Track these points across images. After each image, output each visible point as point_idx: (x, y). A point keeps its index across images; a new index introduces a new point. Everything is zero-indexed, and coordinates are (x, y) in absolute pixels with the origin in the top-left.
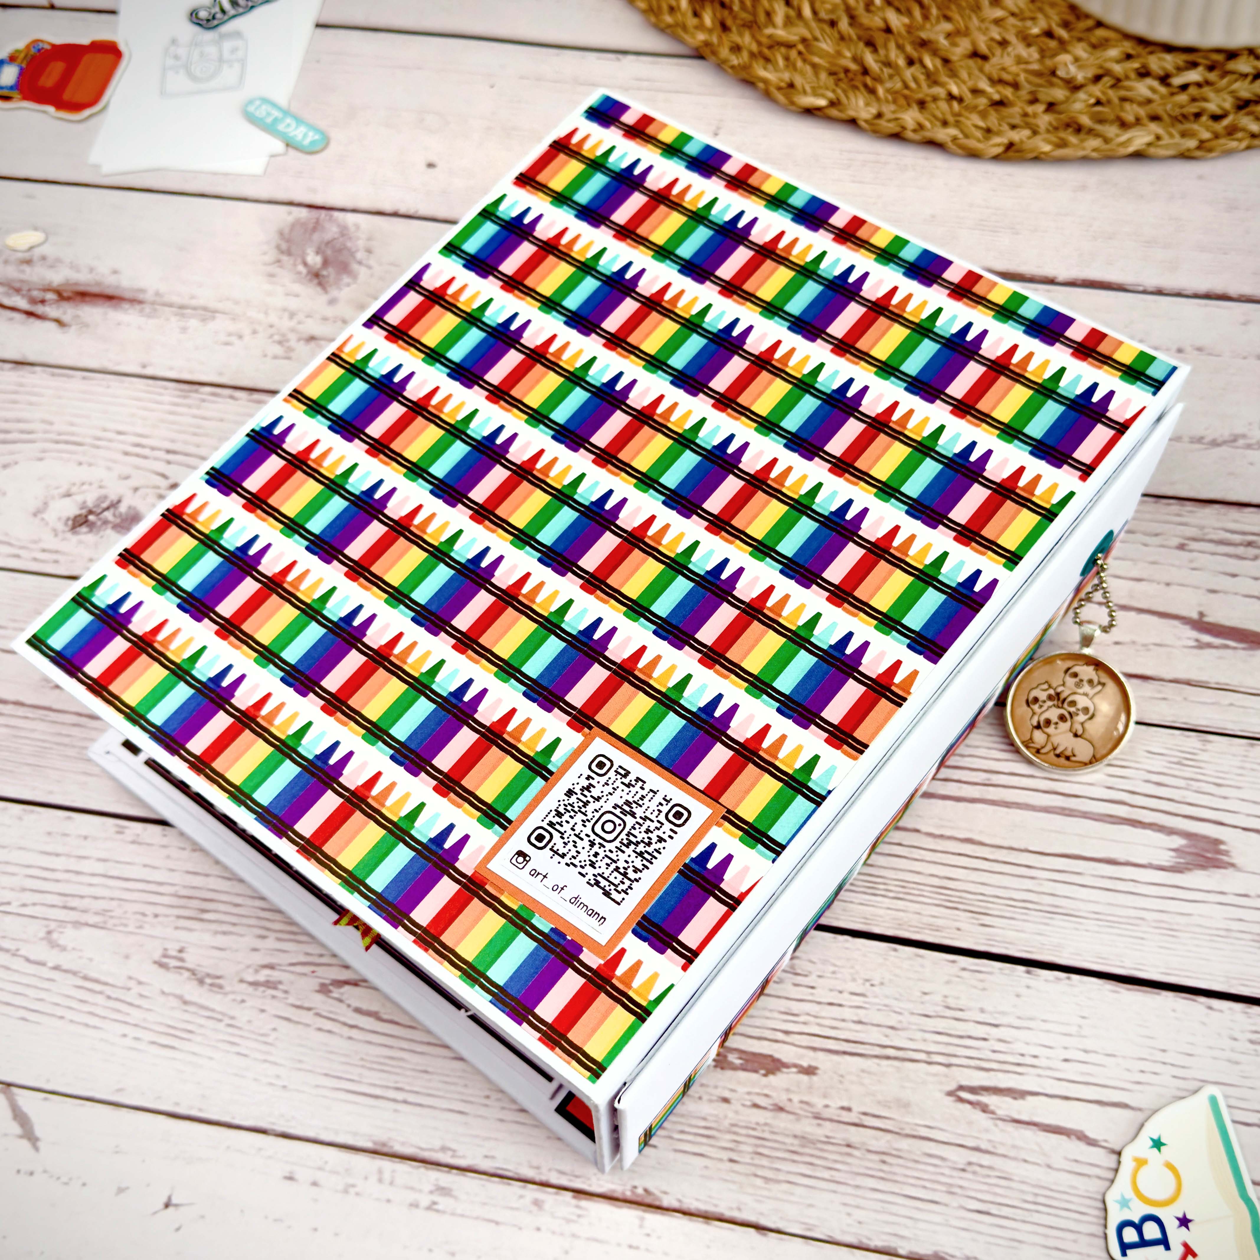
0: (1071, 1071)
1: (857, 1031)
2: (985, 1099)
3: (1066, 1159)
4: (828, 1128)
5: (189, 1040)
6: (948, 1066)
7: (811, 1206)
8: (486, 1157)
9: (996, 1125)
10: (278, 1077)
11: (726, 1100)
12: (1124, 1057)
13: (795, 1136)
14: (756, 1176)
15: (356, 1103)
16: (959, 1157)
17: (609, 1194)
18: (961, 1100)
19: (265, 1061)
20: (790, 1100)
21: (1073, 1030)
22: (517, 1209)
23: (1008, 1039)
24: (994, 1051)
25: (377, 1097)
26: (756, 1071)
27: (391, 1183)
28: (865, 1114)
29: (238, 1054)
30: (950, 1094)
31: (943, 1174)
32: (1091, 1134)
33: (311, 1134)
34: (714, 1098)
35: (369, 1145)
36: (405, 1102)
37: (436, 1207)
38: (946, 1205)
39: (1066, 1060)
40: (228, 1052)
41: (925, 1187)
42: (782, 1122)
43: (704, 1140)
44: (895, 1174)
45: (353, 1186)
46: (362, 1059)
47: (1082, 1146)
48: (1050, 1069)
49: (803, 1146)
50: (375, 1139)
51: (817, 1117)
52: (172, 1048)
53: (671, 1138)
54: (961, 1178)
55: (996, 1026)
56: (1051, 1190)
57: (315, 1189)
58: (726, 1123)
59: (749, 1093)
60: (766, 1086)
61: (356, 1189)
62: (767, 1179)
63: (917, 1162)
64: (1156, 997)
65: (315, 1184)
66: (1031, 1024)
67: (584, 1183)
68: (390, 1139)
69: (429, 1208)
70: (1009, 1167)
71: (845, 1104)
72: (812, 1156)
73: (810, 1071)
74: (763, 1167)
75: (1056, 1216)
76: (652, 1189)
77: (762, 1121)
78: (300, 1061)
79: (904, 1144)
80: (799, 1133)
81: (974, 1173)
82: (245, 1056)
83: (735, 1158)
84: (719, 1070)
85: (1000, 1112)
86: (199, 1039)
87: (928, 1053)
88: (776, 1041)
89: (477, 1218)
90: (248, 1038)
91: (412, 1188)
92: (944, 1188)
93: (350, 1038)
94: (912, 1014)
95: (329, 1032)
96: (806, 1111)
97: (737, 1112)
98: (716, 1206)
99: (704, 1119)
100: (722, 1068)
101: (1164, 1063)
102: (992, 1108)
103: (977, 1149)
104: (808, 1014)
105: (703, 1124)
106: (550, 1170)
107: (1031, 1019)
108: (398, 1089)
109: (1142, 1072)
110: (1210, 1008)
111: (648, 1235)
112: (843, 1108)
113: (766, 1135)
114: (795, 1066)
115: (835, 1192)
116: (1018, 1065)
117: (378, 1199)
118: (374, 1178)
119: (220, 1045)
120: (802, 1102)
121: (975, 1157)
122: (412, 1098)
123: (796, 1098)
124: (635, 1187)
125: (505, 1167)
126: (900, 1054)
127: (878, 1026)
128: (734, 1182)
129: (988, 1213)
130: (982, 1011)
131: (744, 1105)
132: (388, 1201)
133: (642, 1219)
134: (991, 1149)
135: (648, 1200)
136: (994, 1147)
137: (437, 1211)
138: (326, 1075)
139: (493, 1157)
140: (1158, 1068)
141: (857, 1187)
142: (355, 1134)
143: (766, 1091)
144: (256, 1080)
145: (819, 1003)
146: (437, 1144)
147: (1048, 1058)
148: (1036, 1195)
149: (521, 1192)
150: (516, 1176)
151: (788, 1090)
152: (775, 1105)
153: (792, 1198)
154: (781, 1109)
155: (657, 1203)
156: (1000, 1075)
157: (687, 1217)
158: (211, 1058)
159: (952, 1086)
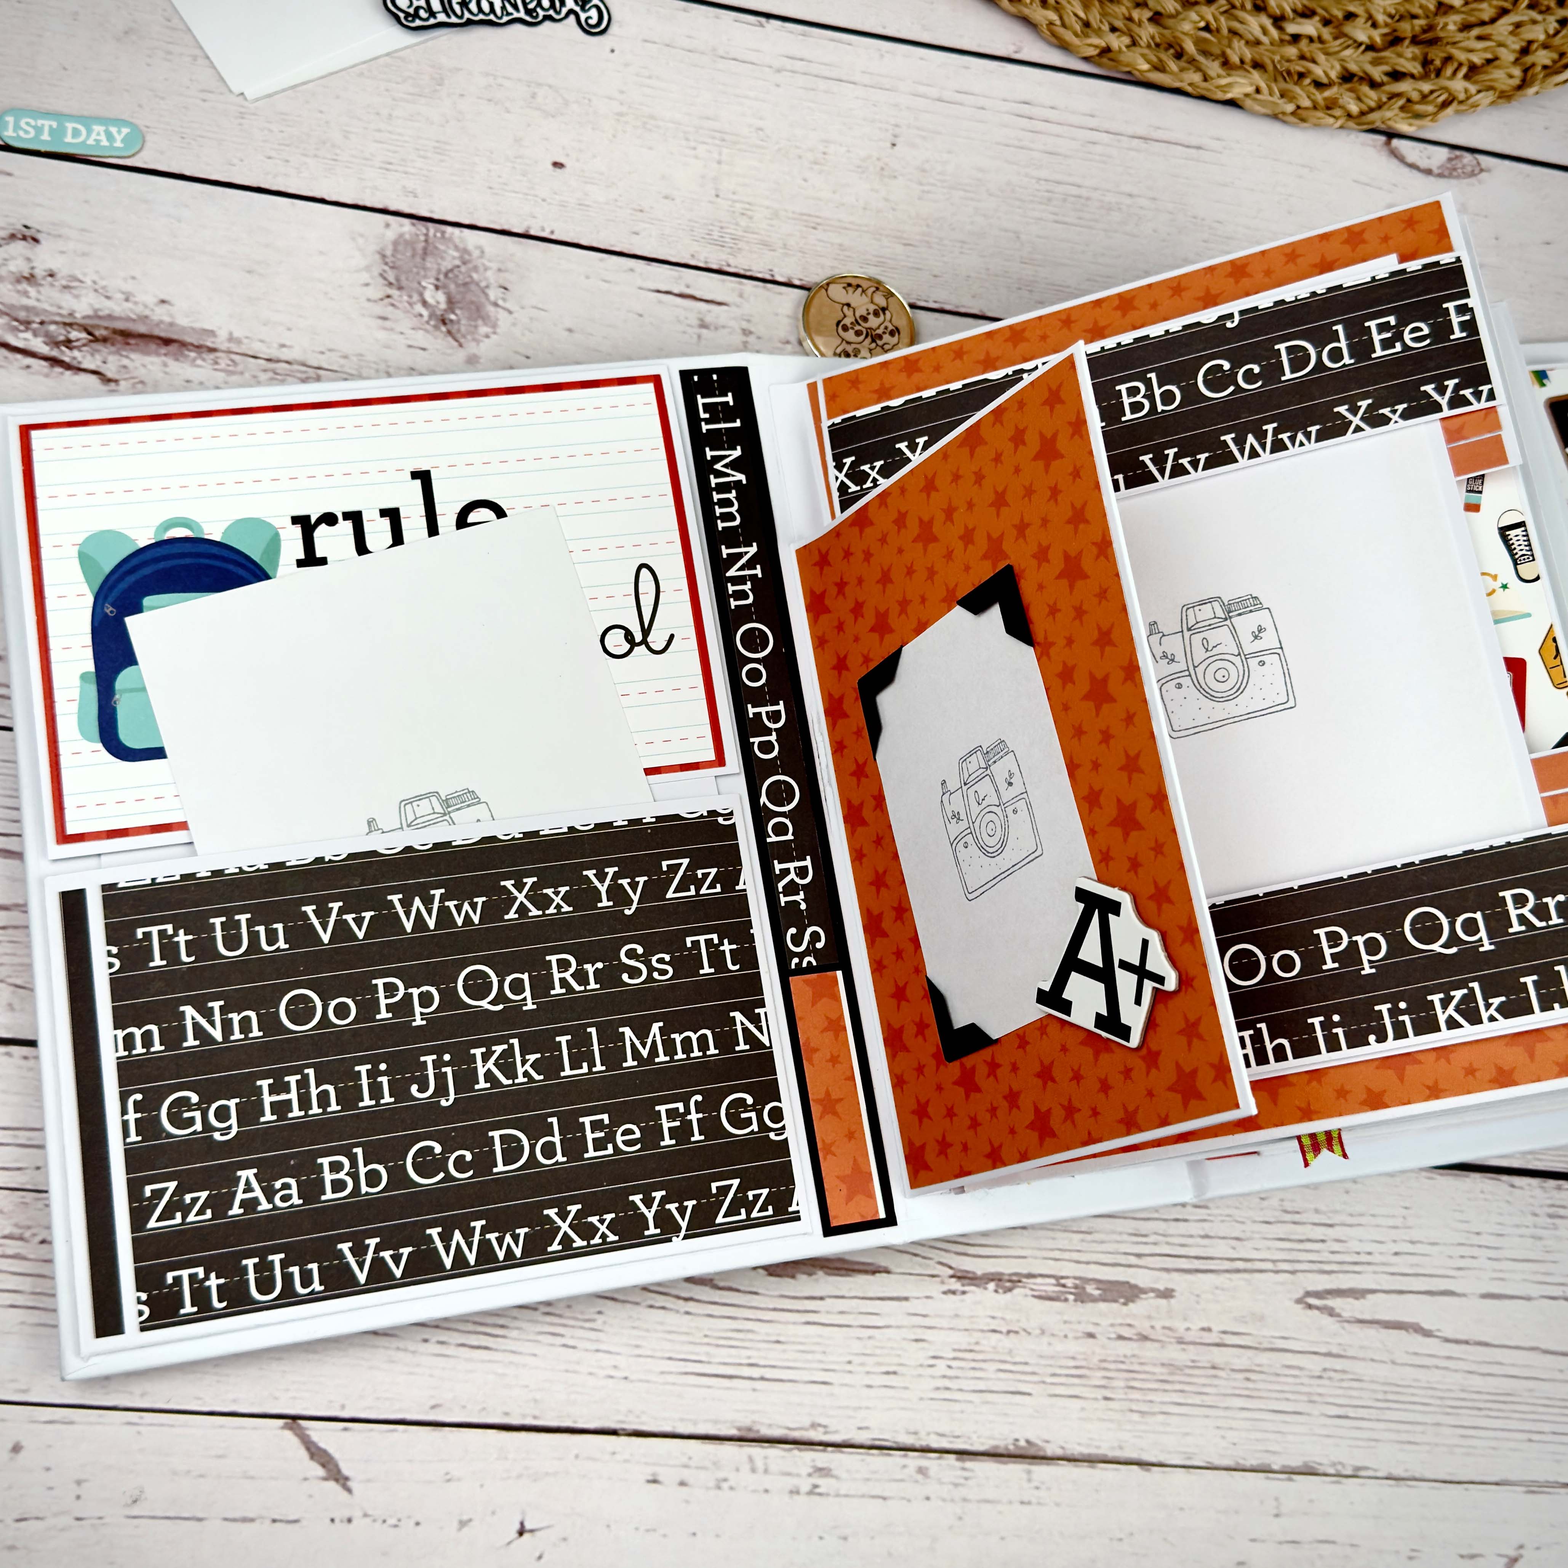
0: (1402, 1264)
1: (1204, 1246)
2: (1330, 1302)
3: (1407, 1353)
4: (1192, 1353)
5: (503, 1337)
6: (1293, 1272)
7: (1187, 1434)
8: (860, 1428)
9: (1343, 1328)
10: (615, 1367)
11: (1091, 1336)
12: (1445, 1244)
13: (1163, 1365)
14: (1132, 1411)
15: (709, 1387)
16: (1314, 1364)
17: (992, 1451)
18: (1310, 1307)
19: (597, 1351)
20: (1152, 1327)
21: (1398, 1222)
22: (902, 1480)
23: (1343, 1238)
24: (1333, 1252)
25: (731, 1377)
26: (1115, 1301)
27: (766, 1471)
28: (1224, 1332)
29: (564, 1346)
30: (1299, 1301)
31: (1302, 1384)
32: (1426, 1326)
33: (667, 1428)
34: (1080, 1334)
35: (733, 1432)
36: (762, 1379)
37: (818, 1490)
38: (1308, 1414)
39: (1396, 1254)
40: (552, 1345)
41: (1287, 1399)
42: (1149, 1351)
43: (1076, 1381)
44: (1259, 1390)
45: (725, 1480)
46: (706, 1336)
47: (1419, 1338)
48: (1384, 1264)
49: (1171, 1374)
50: (738, 1424)
51: (1181, 1341)
52: (486, 1348)
53: (1044, 1382)
54: (1318, 1386)
55: (1331, 1226)
56: (1398, 1386)
57: (684, 1489)
58: (1095, 1360)
59: (1112, 1325)
60: (1128, 1316)
61: (732, 1483)
62: (1142, 1413)
63: (1278, 1375)
64: (1467, 1180)
65: (682, 1484)
66: (1362, 1220)
67: (965, 1442)
68: (754, 1422)
69: (810, 1493)
70: (1359, 1368)
71: (1205, 1325)
72: (1180, 1382)
73: (1167, 1294)
74: (1138, 1400)
75: (1405, 1410)
76: (1033, 1439)
77: (1129, 1353)
78: (637, 1346)
79: (1264, 1359)
80: (1165, 1361)
81: (1330, 1378)
82: (574, 1347)
83: (1109, 1395)
84: (1079, 1303)
85: (1346, 1314)
86: (514, 1333)
87: (1274, 1261)
88: (1130, 1266)
89: (863, 1496)
90: (573, 1327)
91: (789, 1474)
92: (1305, 1398)
93: (687, 1313)
94: (1255, 1222)
95: (663, 1308)
96: (1168, 1337)
97: (1103, 1347)
98: (1098, 1447)
99: (1073, 1358)
100: (1082, 1302)
101: (1480, 1246)
102: (1337, 1311)
103: (1329, 1354)
104: (1156, 1233)
105: (1072, 1363)
106: (928, 1434)
107: (1361, 1215)
108: (751, 1365)
109: (1462, 1257)
110: (1513, 1186)
111: (1037, 1488)
112: (1203, 1329)
113: (1136, 1367)
114: (1153, 1290)
115: (1207, 1417)
116: (1356, 1263)
117: (754, 1491)
118: (746, 1467)
119: (540, 1338)
120: (1164, 1328)
121: (1329, 1363)
122: (769, 1373)
123: (1158, 1325)
124: (1017, 1440)
125: (881, 1437)
126: (1249, 1265)
127: (1224, 1238)
128: (1111, 1421)
129: (1347, 1417)
130: (1317, 1211)
131: (1109, 1339)
132: (766, 1491)
133: (1029, 1472)
134: (1342, 1353)
135: (1032, 1451)
136: (1345, 1350)
137: (820, 1494)
138: (670, 1359)
139: (867, 1428)
140: (1475, 1252)
141: (1227, 1408)
142: (716, 1422)
143: (1129, 1321)
144: (591, 1374)
145: (1165, 1220)
146: (807, 1422)
147: (1381, 1253)
148: (1385, 1392)
149: (904, 1461)
150: (894, 1445)
151: (1149, 1317)
152: (1139, 1334)
153: (1168, 1429)
154: (1145, 1338)
155: (1041, 1453)
156: (1341, 1276)
157: (1073, 1463)
158: (535, 1355)
159: (1300, 1294)
